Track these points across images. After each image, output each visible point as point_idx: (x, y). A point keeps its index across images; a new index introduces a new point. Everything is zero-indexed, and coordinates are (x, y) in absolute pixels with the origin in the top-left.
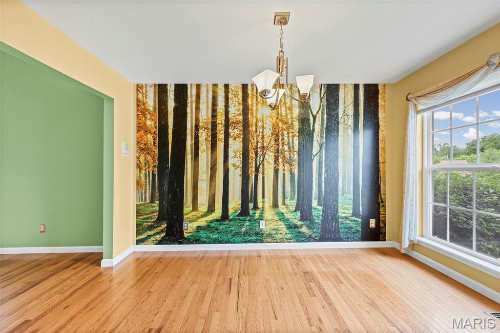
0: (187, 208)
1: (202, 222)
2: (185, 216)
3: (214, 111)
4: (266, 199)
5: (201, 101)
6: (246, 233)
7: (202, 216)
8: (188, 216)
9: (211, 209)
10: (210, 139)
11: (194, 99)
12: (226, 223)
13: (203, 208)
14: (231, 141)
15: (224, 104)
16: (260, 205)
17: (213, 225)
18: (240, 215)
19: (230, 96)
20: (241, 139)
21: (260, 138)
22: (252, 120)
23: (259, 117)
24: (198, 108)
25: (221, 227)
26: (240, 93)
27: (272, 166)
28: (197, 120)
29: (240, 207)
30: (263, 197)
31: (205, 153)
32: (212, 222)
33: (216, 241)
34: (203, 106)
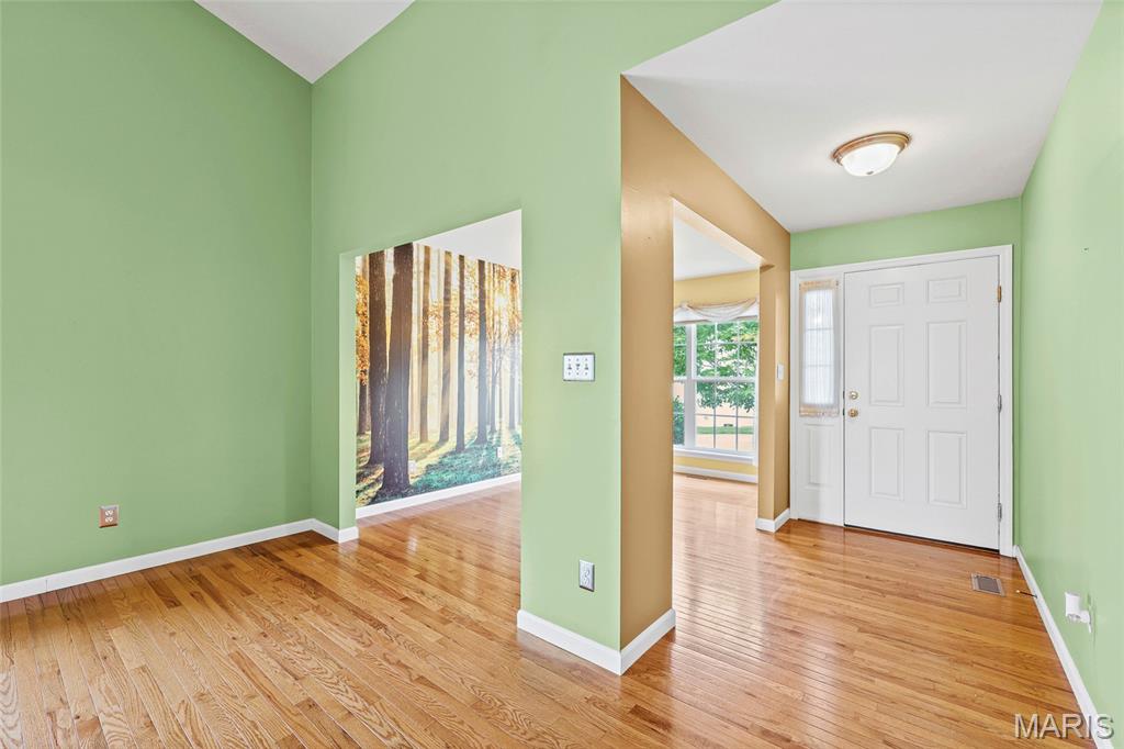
0: (413, 440)
1: (433, 459)
2: (410, 452)
3: (447, 291)
4: (503, 419)
5: (431, 273)
6: (485, 467)
7: (433, 449)
8: (414, 451)
9: (444, 438)
10: (442, 332)
11: (422, 268)
12: (462, 455)
13: (434, 437)
14: (466, 336)
15: (458, 283)
16: (497, 428)
17: (446, 460)
18: (477, 442)
19: (466, 273)
20: (478, 337)
21: (497, 336)
22: (489, 313)
23: (496, 309)
24: (426, 283)
25: (457, 462)
26: (477, 271)
27: (509, 375)
28: (426, 301)
29: (476, 431)
30: (500, 416)
31: (436, 353)
32: (445, 457)
33: (449, 484)
34: (433, 282)
